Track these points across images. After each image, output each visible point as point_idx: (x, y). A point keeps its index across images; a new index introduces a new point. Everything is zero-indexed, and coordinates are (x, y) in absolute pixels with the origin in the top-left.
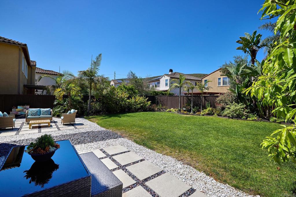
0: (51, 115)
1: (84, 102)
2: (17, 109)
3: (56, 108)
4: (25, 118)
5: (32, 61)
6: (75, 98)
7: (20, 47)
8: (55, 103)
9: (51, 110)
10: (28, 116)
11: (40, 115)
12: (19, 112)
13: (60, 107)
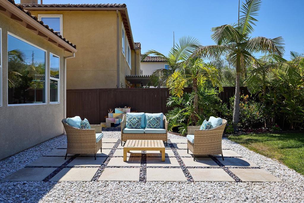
0: (164, 128)
1: (223, 102)
2: (114, 114)
3: (172, 114)
4: (121, 131)
5: (135, 43)
6: (206, 91)
7: (117, 11)
8: (170, 103)
9: (165, 117)
10: (126, 129)
11: (144, 128)
12: (117, 118)
13: (178, 110)
